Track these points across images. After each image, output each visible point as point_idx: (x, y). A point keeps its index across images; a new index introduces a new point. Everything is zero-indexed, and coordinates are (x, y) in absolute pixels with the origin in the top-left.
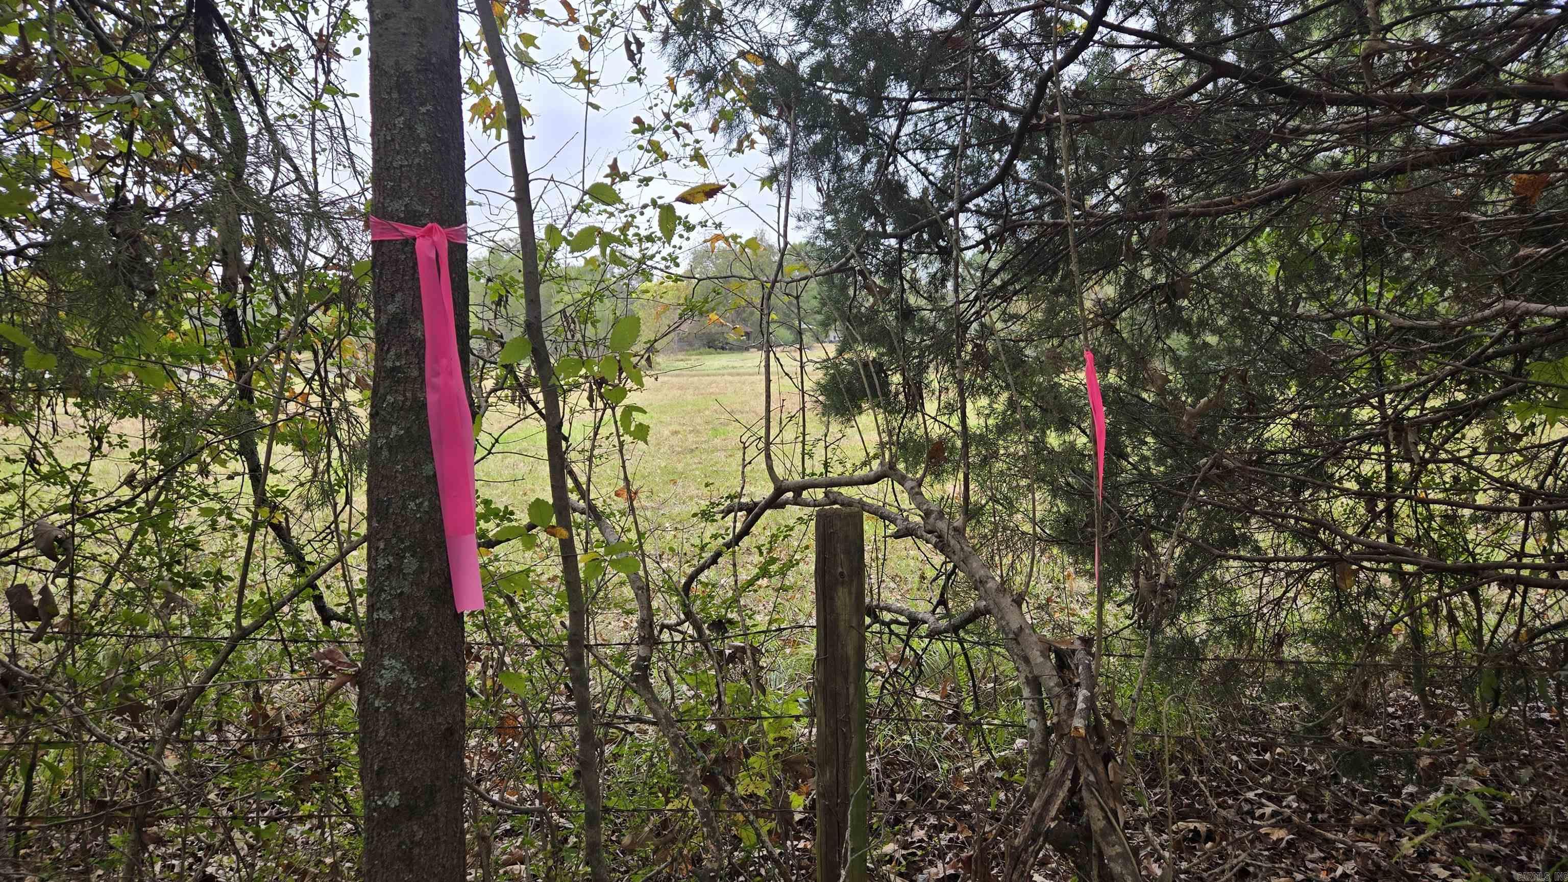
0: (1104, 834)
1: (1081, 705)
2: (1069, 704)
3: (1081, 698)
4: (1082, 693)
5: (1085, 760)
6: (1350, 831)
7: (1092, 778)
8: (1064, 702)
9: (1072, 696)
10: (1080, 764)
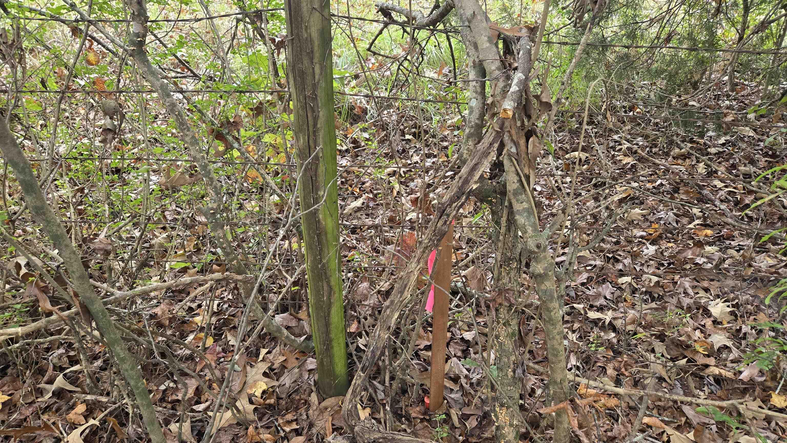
0: (516, 193)
1: (514, 88)
2: (505, 87)
3: (515, 81)
4: (518, 76)
5: (511, 136)
6: (670, 159)
7: (514, 150)
8: (501, 84)
9: (508, 78)
10: (506, 138)
